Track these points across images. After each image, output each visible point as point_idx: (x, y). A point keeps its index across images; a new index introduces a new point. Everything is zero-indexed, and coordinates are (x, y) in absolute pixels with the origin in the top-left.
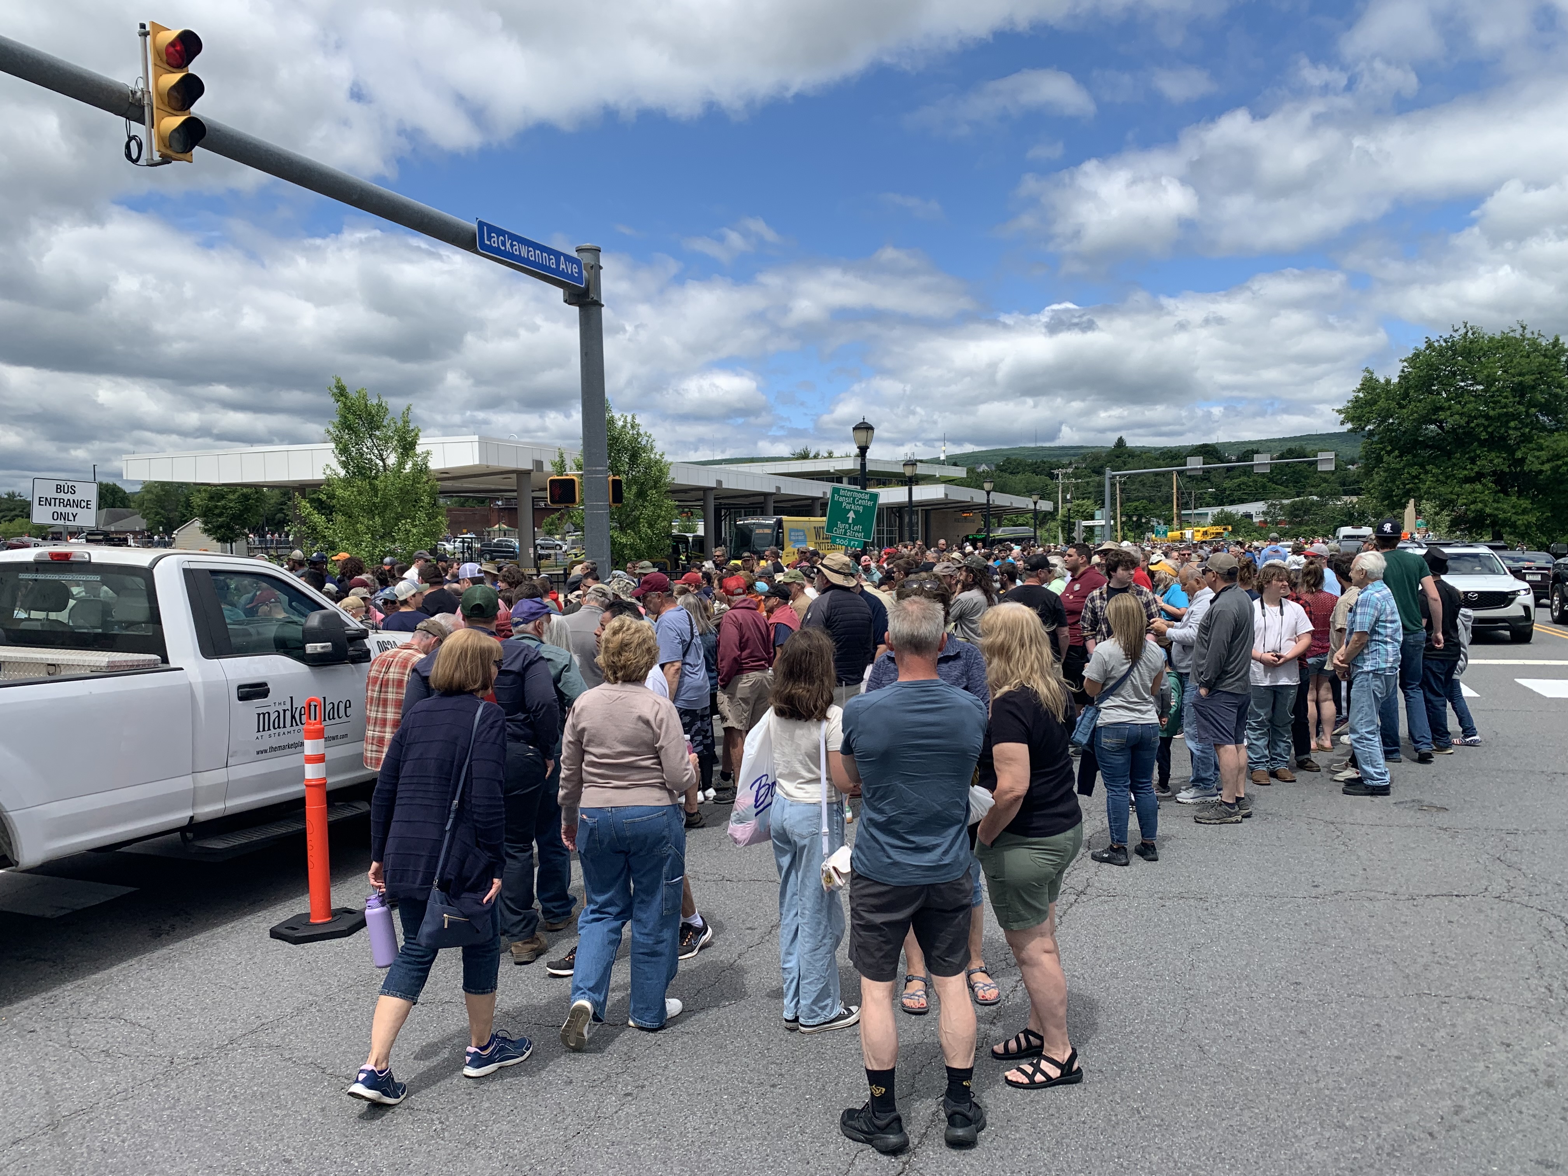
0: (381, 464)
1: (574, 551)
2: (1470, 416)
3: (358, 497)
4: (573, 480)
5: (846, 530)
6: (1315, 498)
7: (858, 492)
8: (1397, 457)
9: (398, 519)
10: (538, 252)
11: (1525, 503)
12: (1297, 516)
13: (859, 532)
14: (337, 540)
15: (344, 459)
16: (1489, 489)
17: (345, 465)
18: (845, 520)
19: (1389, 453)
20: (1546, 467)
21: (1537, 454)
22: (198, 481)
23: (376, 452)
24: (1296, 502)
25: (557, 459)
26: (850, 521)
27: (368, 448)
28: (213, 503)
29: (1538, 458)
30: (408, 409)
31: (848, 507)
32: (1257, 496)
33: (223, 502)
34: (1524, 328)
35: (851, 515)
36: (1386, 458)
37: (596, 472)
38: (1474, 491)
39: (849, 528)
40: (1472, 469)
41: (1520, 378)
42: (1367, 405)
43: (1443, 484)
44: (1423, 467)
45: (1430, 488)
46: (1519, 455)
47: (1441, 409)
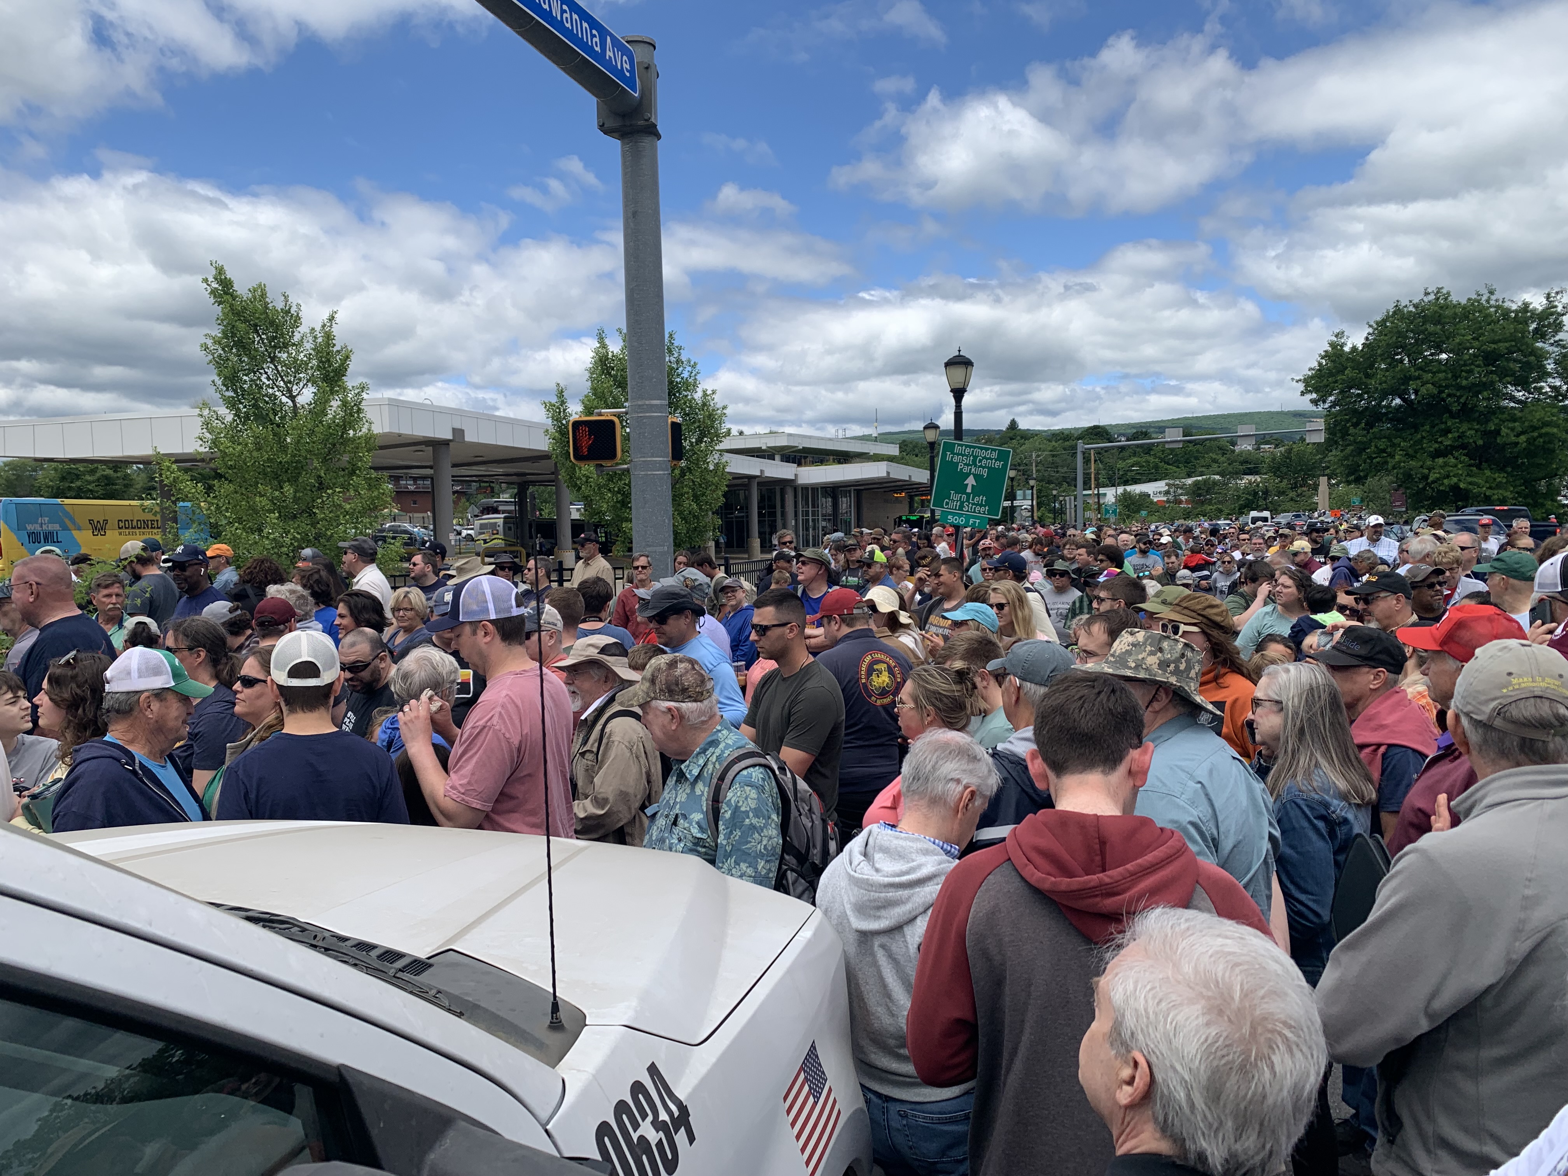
0: (290, 403)
1: (482, 537)
2: (1440, 386)
3: (255, 454)
4: (612, 423)
5: (962, 503)
6: (1217, 477)
7: (982, 449)
8: (1364, 429)
9: (322, 486)
10: (575, 16)
11: (1500, 477)
12: (1200, 495)
13: (981, 505)
14: (224, 522)
15: (231, 394)
16: (1461, 462)
17: (232, 404)
18: (962, 489)
19: (1355, 425)
20: (1523, 438)
21: (1511, 425)
22: (39, 455)
23: (282, 384)
24: (1198, 482)
25: (554, 400)
26: (969, 490)
27: (268, 378)
28: (67, 485)
29: (1512, 429)
30: (332, 319)
31: (966, 470)
32: (1151, 476)
33: (79, 483)
34: (1491, 293)
35: (971, 481)
36: (1352, 430)
37: (651, 408)
38: (1446, 464)
39: (968, 500)
40: (1441, 442)
41: (1493, 346)
42: (1331, 374)
43: (1412, 457)
44: (1390, 441)
45: (1400, 462)
46: (1492, 427)
47: (1411, 378)
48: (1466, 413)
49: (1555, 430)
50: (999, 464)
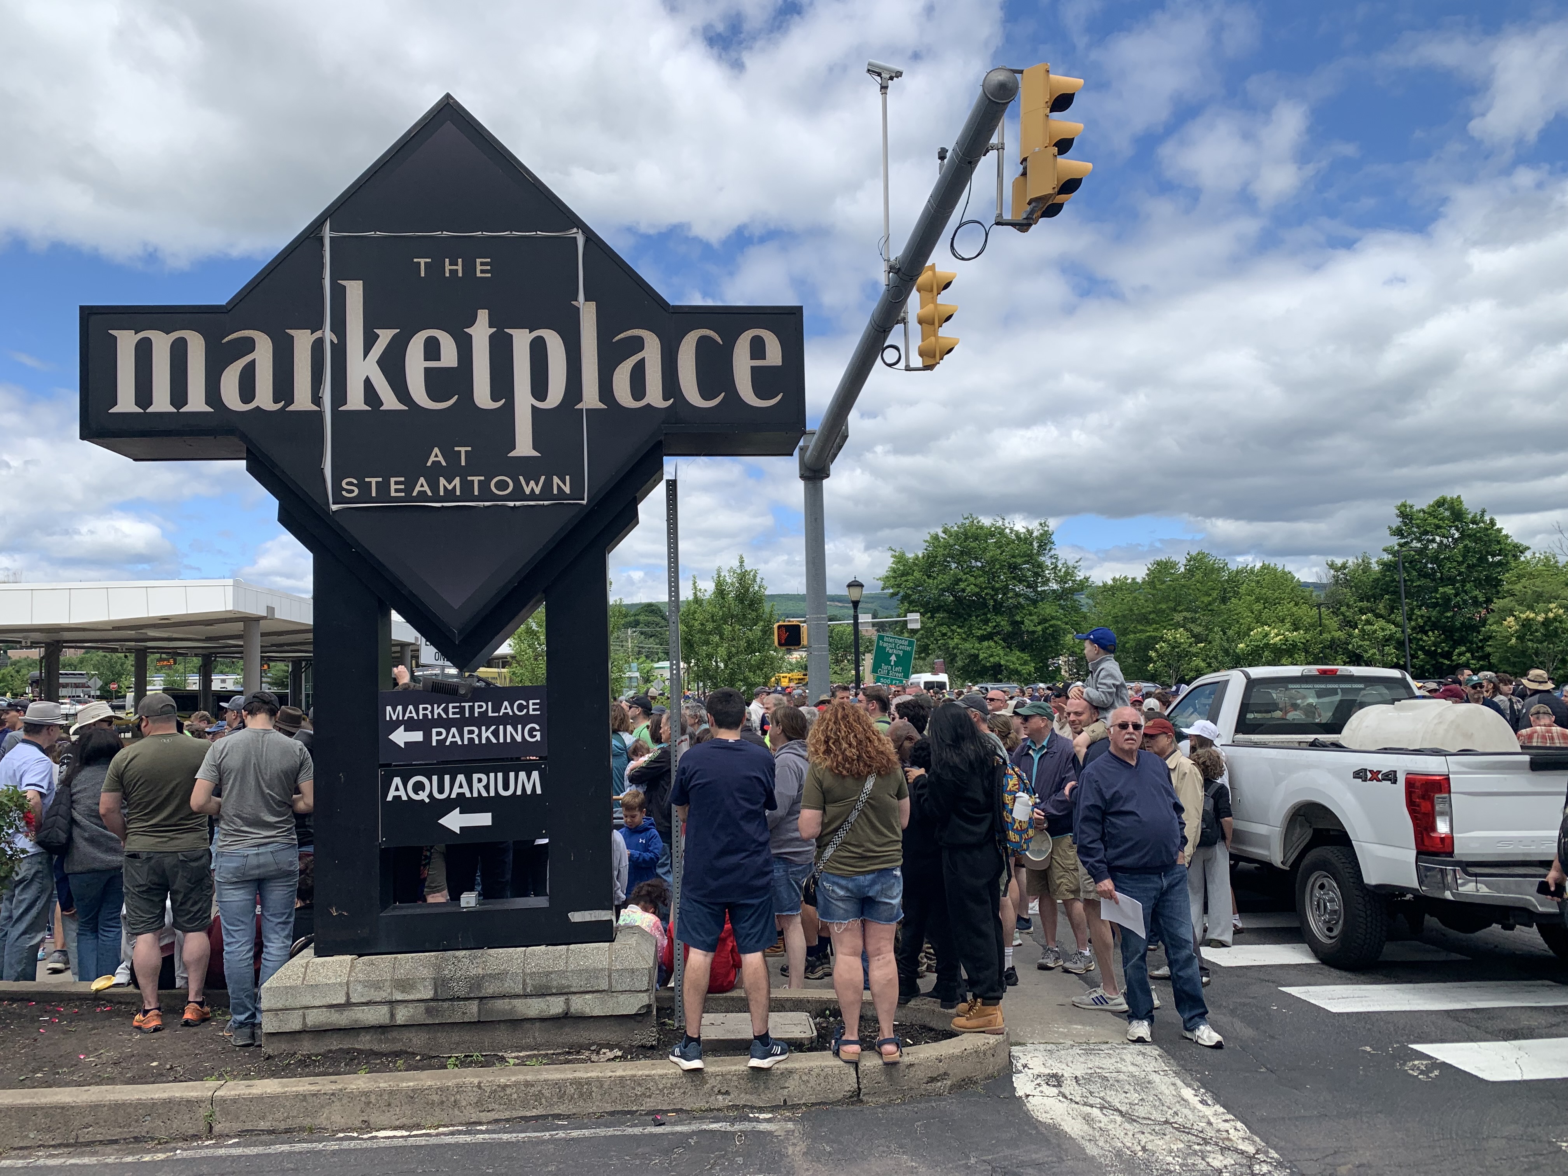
2: (980, 587)
4: (798, 626)
5: (889, 671)
11: (1026, 656)
16: (999, 645)
18: (888, 663)
20: (1039, 628)
26: (892, 663)
29: (1031, 621)
31: (890, 652)
35: (893, 658)
38: (989, 647)
39: (892, 670)
40: (985, 629)
42: (903, 575)
43: (964, 640)
44: (949, 627)
45: (957, 644)
46: (1018, 618)
47: (961, 580)
48: (998, 608)
49: (1059, 623)
50: (908, 649)
